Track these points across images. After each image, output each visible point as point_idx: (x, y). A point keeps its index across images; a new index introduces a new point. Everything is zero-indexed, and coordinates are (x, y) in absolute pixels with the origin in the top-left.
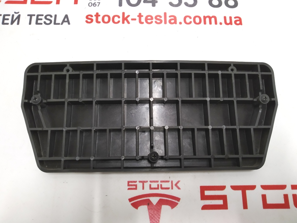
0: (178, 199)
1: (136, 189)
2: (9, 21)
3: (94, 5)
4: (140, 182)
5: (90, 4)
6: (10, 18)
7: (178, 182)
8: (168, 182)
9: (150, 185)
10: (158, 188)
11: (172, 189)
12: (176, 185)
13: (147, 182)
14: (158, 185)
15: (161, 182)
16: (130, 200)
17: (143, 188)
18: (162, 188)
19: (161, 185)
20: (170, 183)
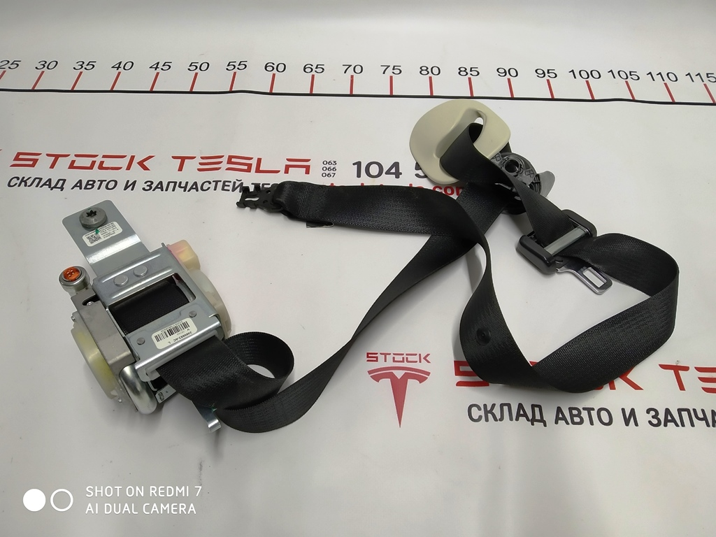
0: (428, 374)
1: (377, 361)
2: (230, 188)
3: (329, 175)
4: (381, 354)
5: (324, 175)
6: (231, 184)
7: (428, 355)
8: (416, 355)
9: (394, 358)
10: (403, 361)
11: (420, 362)
12: (425, 358)
13: (390, 354)
14: (403, 358)
15: (407, 355)
16: (370, 372)
17: (385, 361)
18: (408, 361)
19: (407, 358)
20: (418, 356)
